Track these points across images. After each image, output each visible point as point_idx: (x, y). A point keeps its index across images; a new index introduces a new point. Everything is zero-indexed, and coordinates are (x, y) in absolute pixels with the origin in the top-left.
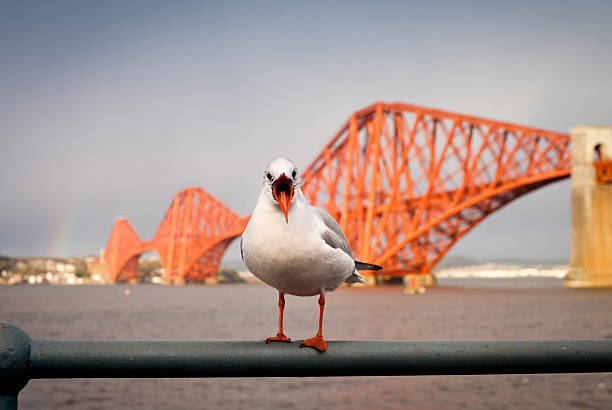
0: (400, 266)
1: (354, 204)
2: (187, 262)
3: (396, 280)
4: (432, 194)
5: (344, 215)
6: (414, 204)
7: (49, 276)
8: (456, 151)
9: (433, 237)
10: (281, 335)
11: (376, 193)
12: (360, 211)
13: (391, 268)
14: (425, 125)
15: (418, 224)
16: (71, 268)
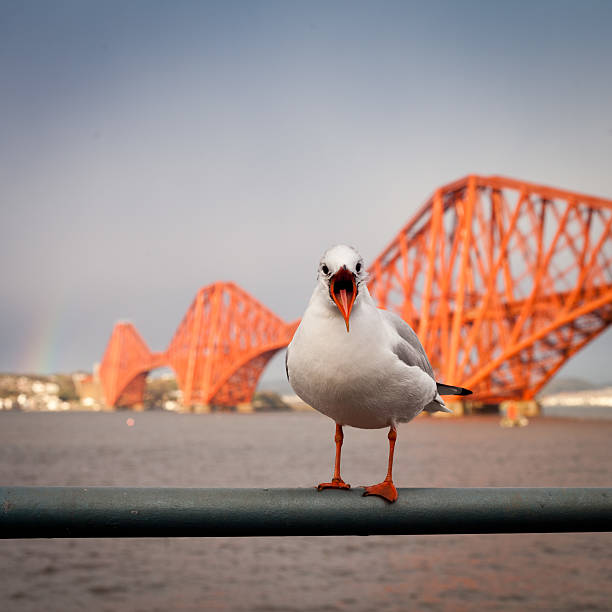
0: (495, 390)
1: (438, 308)
2: (212, 382)
3: (490, 409)
4: (538, 297)
5: (424, 323)
6: (515, 310)
7: (22, 400)
8: (571, 242)
9: (539, 353)
10: (338, 480)
11: (466, 294)
12: (445, 317)
13: (483, 393)
14: (531, 207)
15: (520, 336)
16: (52, 388)
